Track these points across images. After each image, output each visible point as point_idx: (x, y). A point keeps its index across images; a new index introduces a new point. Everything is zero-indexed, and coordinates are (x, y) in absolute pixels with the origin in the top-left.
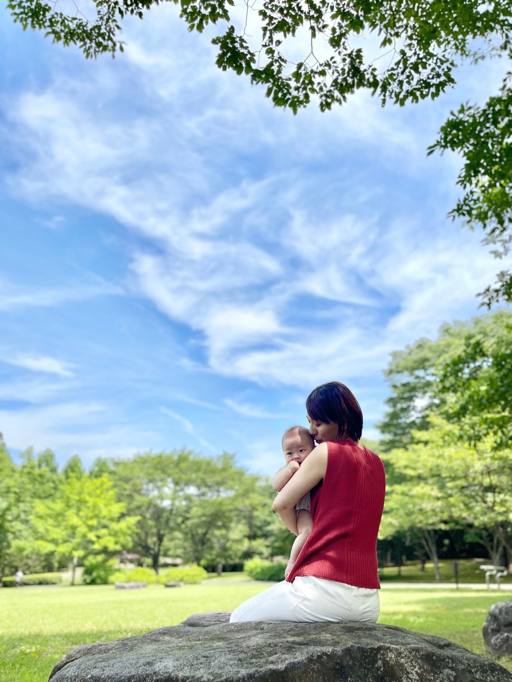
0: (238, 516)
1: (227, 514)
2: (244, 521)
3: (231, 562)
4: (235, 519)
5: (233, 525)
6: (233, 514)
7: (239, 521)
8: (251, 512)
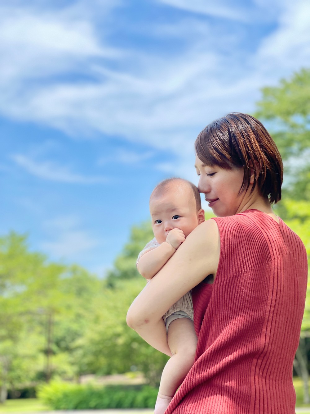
0: (30, 321)
1: (15, 319)
2: (39, 329)
3: (19, 386)
4: (26, 326)
5: (22, 335)
6: (23, 320)
7: (31, 329)
8: (50, 315)
